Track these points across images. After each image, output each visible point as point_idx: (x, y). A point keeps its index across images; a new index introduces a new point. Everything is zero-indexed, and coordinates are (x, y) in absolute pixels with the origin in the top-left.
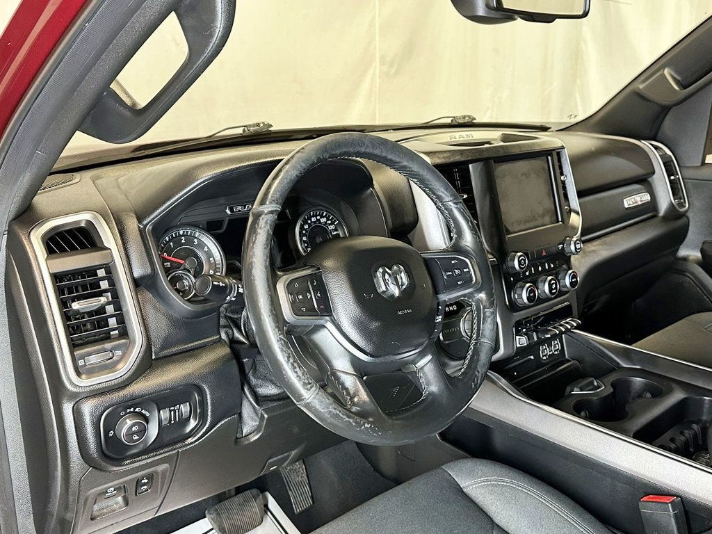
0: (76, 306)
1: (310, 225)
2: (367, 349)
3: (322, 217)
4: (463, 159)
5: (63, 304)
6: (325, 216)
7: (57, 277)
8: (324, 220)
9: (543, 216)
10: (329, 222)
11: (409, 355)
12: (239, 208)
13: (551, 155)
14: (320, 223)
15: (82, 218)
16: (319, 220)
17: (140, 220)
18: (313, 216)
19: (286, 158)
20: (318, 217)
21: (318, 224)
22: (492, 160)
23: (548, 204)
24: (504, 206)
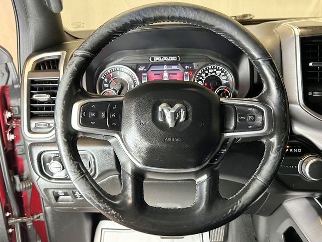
1: (207, 75)
3: (218, 70)
6: (221, 70)
8: (218, 72)
10: (223, 74)
12: (158, 58)
14: (216, 74)
16: (215, 72)
18: (211, 69)
20: (215, 70)
21: (214, 74)
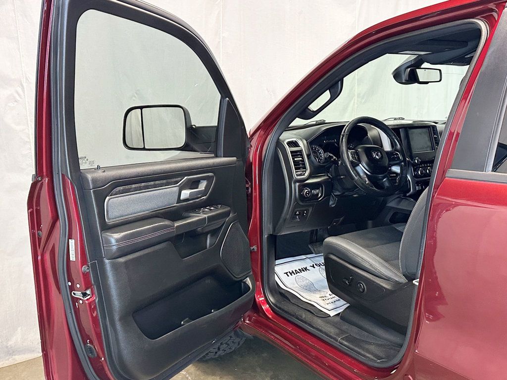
0: (295, 159)
2: (370, 171)
4: (398, 127)
5: (293, 159)
7: (292, 152)
9: (427, 148)
11: (380, 176)
13: (430, 127)
15: (294, 139)
17: (306, 141)
19: (347, 125)
22: (408, 128)
23: (429, 144)
24: (412, 143)
